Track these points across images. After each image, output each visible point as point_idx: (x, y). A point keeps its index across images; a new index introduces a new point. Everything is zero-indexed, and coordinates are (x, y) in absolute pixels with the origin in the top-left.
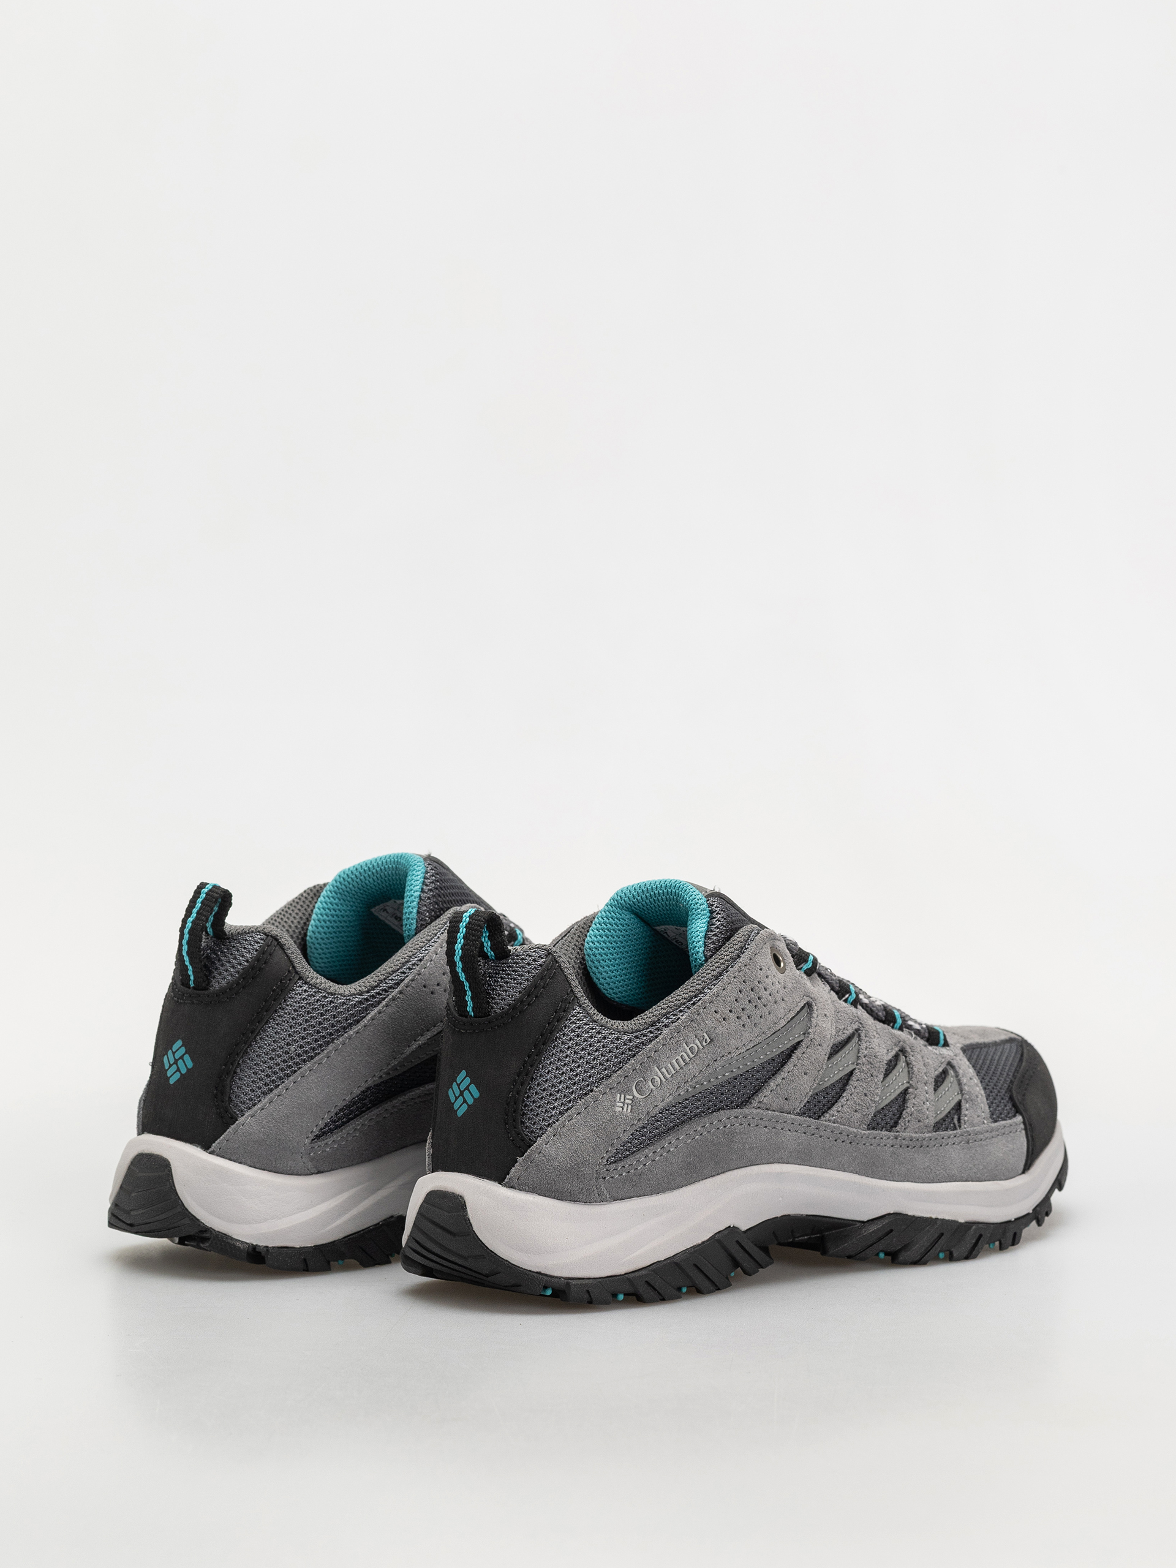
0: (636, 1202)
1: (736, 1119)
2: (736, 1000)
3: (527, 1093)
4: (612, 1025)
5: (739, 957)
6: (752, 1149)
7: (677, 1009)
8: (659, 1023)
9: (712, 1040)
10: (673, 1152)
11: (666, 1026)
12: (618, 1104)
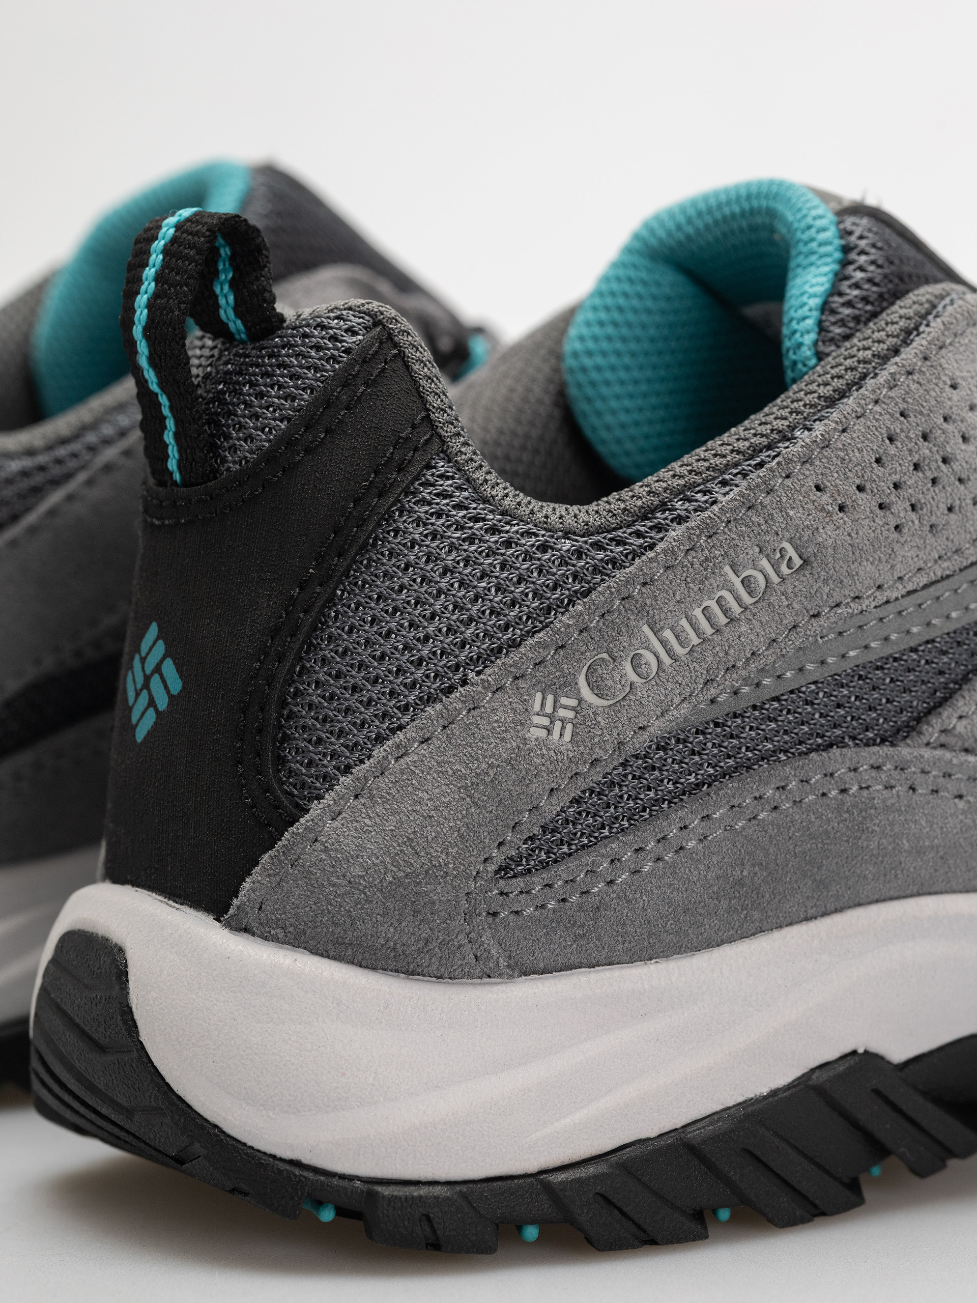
0: (583, 979)
1: (874, 773)
2: (878, 461)
3: (294, 682)
4: (532, 512)
5: (896, 351)
6: (919, 852)
7: (714, 478)
8: (664, 511)
9: (806, 562)
10: (692, 852)
11: (680, 520)
12: (537, 720)
